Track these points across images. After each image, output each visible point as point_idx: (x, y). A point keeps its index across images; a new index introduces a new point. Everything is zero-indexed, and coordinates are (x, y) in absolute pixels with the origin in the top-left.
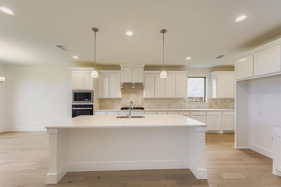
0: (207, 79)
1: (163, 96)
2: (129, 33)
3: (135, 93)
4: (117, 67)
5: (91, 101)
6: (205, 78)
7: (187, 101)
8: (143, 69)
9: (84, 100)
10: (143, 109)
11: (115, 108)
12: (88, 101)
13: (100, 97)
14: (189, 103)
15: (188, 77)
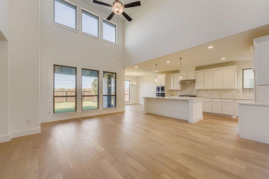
4: (177, 72)
5: (164, 91)
8: (194, 70)
10: (196, 96)
13: (169, 89)
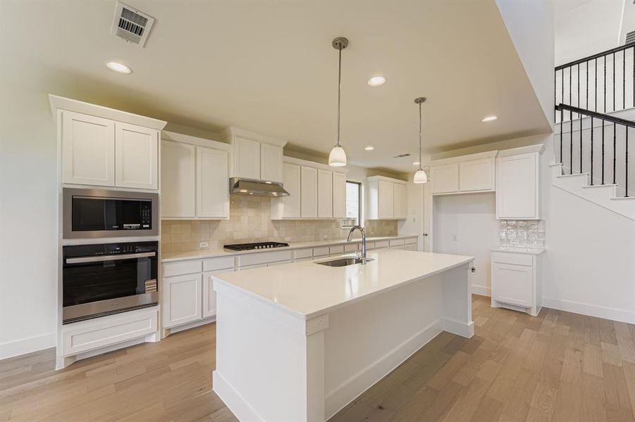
0: (363, 187)
1: (313, 216)
2: (377, 81)
3: (254, 208)
5: (150, 228)
6: (360, 184)
7: (342, 224)
8: (281, 151)
9: (121, 228)
11: (202, 249)
12: (141, 228)
14: (344, 229)
15: (347, 182)
